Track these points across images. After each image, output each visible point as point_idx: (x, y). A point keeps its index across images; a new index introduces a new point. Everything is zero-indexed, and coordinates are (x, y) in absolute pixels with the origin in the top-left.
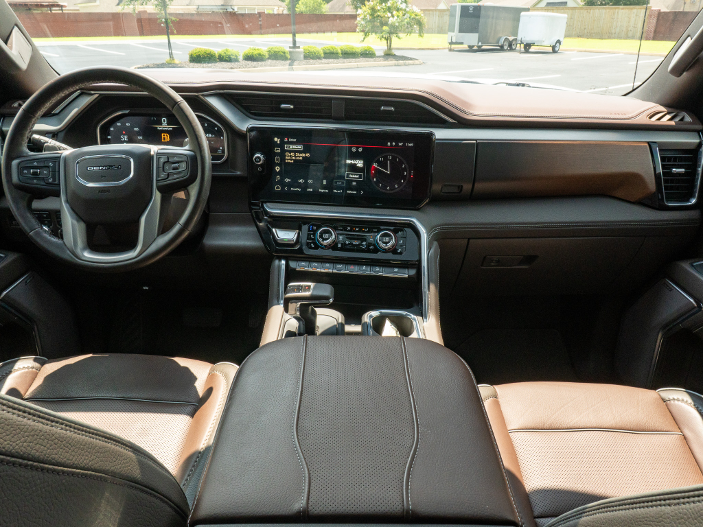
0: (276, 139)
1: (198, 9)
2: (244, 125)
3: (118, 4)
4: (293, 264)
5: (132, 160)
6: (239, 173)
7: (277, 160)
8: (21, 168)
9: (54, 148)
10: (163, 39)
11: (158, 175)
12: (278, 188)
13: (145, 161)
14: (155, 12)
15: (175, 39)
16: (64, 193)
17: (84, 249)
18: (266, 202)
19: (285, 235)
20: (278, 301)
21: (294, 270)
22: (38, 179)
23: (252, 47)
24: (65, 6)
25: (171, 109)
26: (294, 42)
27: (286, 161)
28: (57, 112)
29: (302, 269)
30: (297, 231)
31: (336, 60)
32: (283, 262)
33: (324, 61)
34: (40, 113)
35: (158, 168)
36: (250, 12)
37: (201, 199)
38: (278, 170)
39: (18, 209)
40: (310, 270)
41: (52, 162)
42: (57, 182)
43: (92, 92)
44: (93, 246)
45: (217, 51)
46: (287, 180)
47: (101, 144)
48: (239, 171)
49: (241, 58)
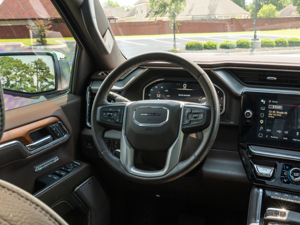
0: (262, 101)
1: (193, 18)
2: (239, 90)
3: (147, 17)
4: (268, 193)
5: (168, 111)
6: (232, 123)
7: (262, 115)
8: (102, 111)
9: (121, 101)
10: (171, 36)
11: (183, 121)
12: (260, 136)
13: (176, 111)
14: (168, 20)
15: (179, 36)
16: (124, 128)
17: (131, 166)
18: (250, 145)
19: (264, 171)
20: (255, 220)
21: (270, 197)
22: (111, 119)
23: (226, 40)
24: (117, 19)
25: (196, 78)
26: (255, 36)
27: (269, 116)
28: (123, 79)
29: (276, 198)
30: (273, 168)
31: (284, 48)
32: (261, 190)
33: (275, 48)
34: (117, 79)
35: (184, 116)
36: (225, 19)
37: (211, 140)
38: (262, 123)
39: (97, 136)
40: (282, 199)
41: (119, 109)
42: (121, 122)
43: (145, 67)
44: (137, 165)
45: (203, 43)
46: (268, 130)
47: (145, 99)
48: (233, 121)
49: (218, 47)
